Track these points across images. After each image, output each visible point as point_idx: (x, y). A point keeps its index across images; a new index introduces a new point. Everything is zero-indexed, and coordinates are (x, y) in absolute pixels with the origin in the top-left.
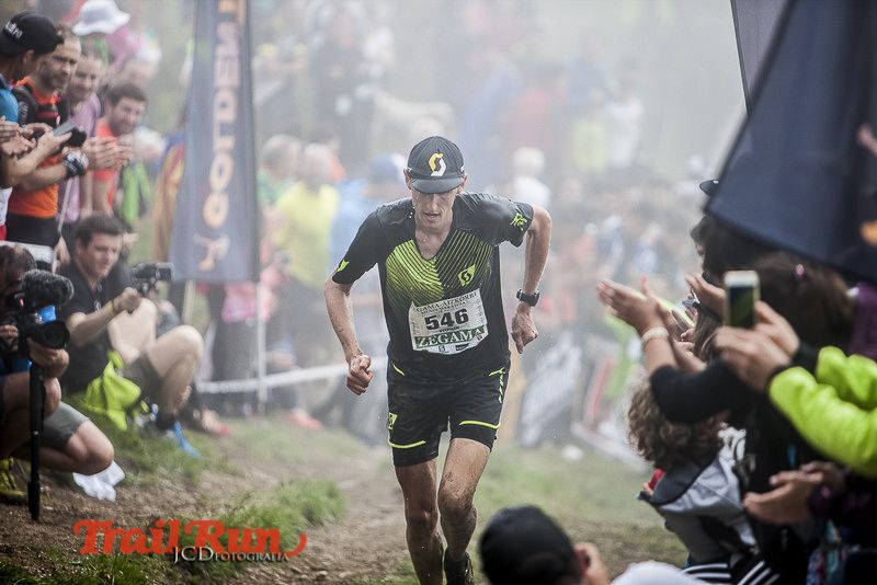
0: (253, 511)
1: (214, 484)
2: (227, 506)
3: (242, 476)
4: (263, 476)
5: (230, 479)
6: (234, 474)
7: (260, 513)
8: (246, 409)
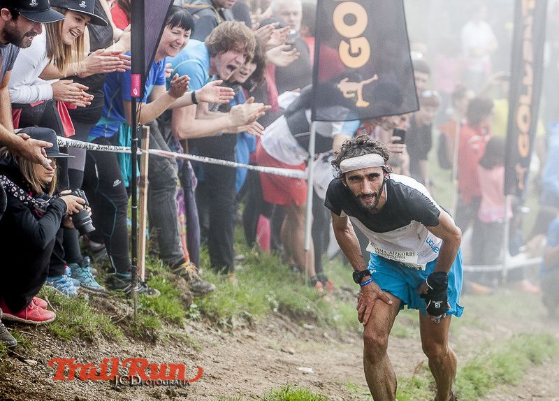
0: (491, 356)
1: (468, 336)
2: (474, 352)
3: (489, 330)
4: (504, 329)
5: (480, 332)
6: (483, 328)
7: (496, 357)
8: (495, 282)
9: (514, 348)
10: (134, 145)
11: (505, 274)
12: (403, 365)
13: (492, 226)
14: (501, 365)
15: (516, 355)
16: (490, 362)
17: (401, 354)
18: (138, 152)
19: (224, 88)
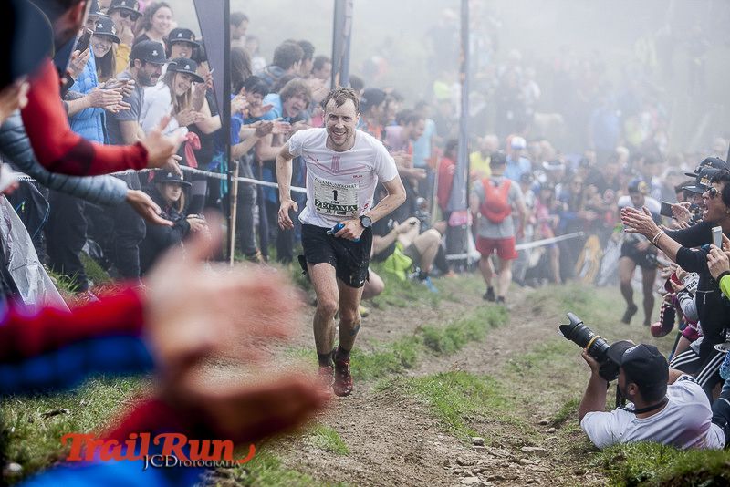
0: (465, 321)
1: (446, 307)
2: (453, 319)
3: (460, 303)
5: (454, 304)
6: (456, 301)
7: (468, 322)
8: (462, 268)
9: (480, 316)
10: (229, 176)
11: (470, 262)
12: (405, 326)
13: (458, 229)
14: (472, 328)
15: (481, 321)
16: (464, 326)
17: (403, 319)
18: (232, 179)
19: (283, 123)
